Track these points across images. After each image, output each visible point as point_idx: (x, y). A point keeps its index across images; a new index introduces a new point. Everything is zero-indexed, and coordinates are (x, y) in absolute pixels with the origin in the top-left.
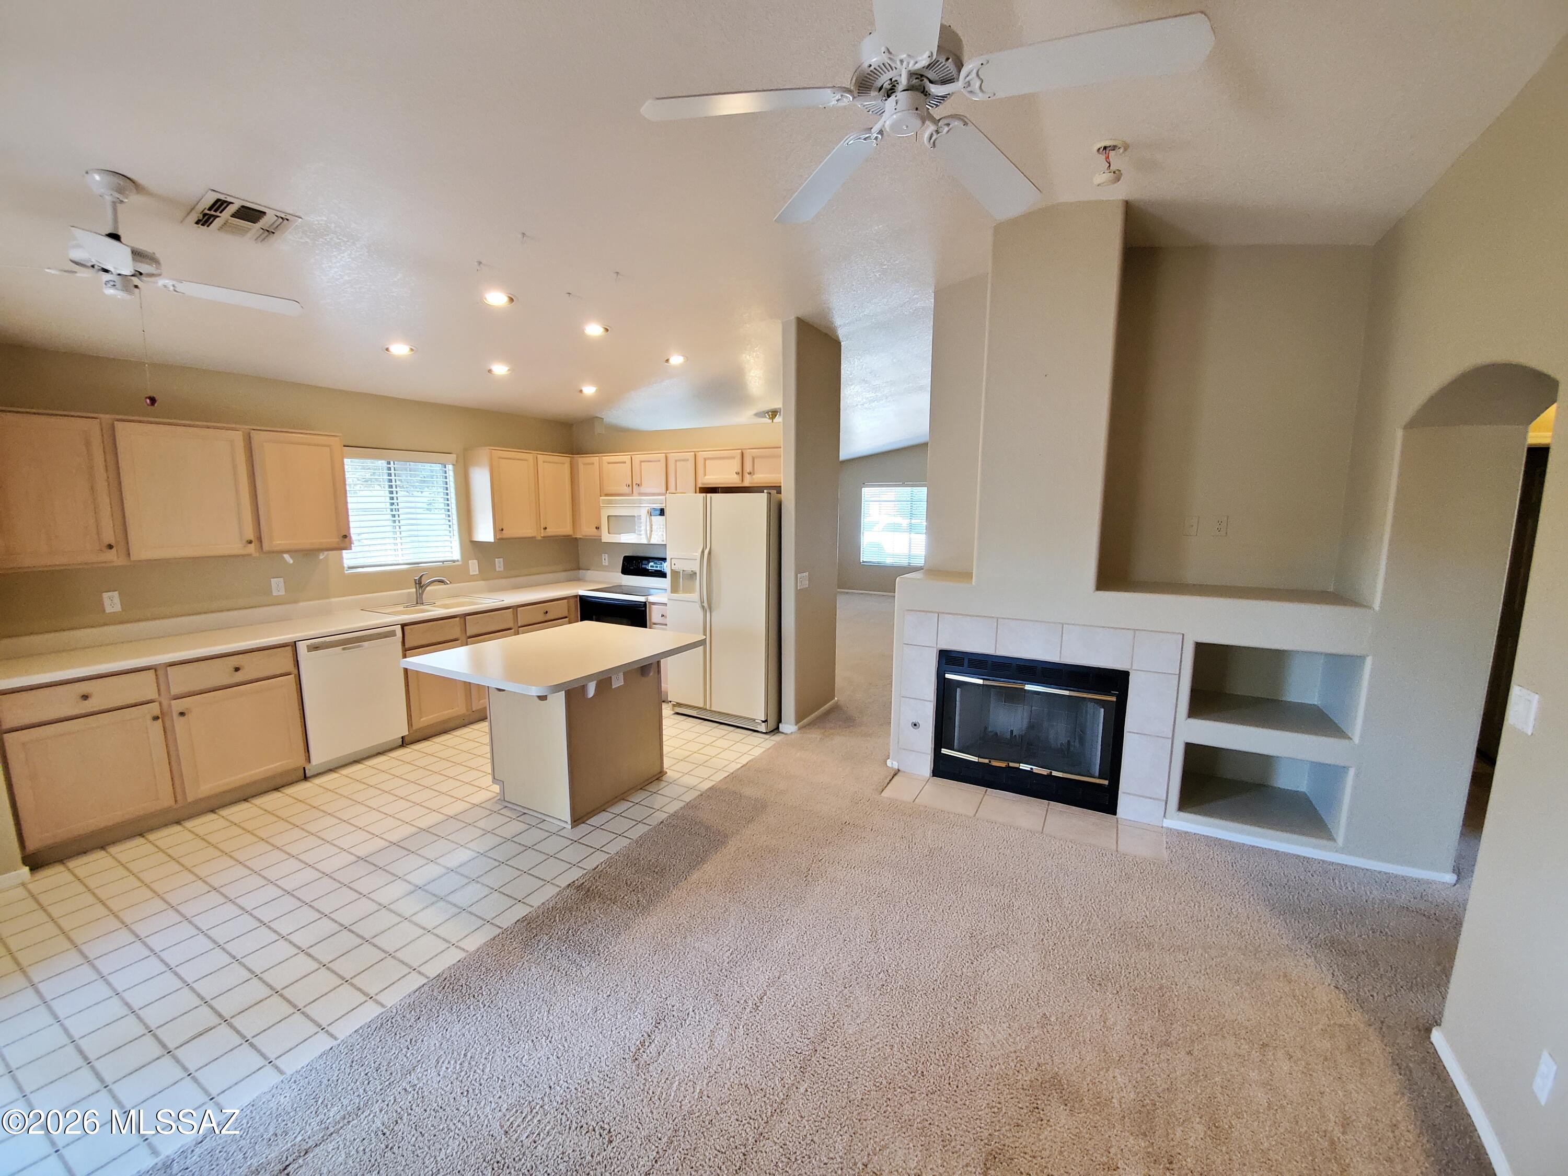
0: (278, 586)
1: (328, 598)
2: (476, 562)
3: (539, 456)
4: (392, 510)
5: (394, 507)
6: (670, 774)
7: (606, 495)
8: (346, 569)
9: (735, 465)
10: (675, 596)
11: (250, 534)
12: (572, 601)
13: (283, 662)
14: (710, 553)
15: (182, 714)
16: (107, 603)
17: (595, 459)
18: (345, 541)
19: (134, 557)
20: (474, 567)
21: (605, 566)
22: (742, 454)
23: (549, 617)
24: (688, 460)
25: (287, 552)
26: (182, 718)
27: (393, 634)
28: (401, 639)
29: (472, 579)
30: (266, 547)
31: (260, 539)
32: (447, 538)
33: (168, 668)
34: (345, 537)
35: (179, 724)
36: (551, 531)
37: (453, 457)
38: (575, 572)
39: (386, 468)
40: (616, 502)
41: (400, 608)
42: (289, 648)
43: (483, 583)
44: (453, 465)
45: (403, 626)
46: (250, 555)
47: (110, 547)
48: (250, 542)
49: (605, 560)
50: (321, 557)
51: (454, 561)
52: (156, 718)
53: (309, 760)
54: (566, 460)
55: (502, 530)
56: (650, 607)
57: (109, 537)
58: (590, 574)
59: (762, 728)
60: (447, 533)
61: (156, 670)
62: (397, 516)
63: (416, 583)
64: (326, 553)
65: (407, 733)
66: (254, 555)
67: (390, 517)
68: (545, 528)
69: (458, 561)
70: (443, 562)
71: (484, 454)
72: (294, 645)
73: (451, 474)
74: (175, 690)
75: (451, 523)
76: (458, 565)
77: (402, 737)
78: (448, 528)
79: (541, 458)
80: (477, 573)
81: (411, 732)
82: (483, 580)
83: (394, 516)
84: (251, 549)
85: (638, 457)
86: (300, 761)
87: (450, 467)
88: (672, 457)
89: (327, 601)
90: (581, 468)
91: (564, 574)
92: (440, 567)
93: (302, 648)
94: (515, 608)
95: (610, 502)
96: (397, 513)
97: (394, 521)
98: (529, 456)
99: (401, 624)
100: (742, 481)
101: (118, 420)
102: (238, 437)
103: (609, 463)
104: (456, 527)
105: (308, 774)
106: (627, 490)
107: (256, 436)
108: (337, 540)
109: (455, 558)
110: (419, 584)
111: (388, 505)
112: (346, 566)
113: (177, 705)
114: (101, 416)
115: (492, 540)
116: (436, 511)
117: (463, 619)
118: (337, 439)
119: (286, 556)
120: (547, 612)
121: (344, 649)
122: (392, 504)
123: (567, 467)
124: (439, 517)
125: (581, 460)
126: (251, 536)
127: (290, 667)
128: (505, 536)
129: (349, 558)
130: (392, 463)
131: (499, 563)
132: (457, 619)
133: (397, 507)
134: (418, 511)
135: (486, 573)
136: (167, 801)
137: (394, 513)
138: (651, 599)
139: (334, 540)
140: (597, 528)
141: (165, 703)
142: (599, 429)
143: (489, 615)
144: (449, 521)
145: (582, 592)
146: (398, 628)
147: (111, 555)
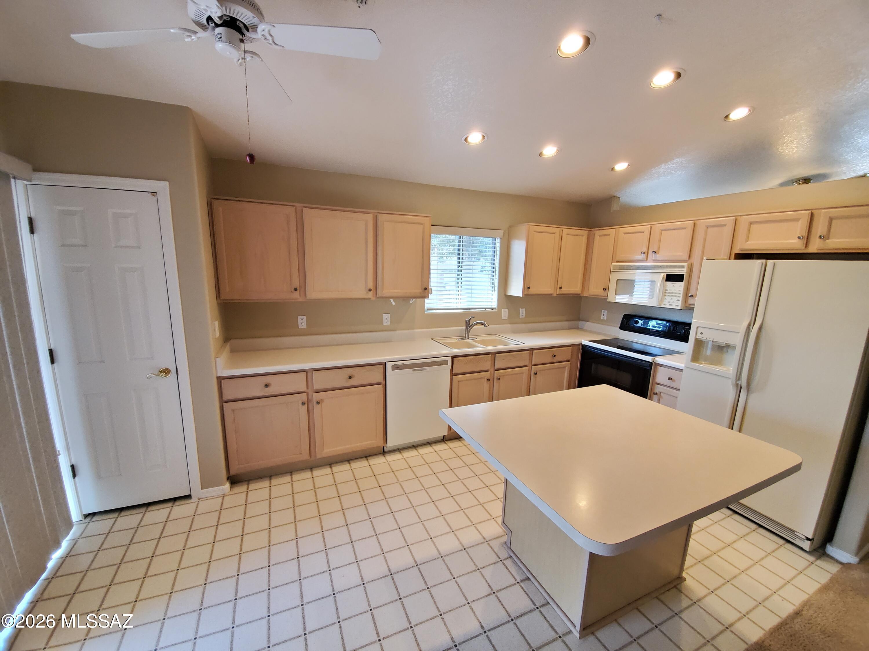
0: (387, 319)
1: (413, 329)
2: (507, 310)
3: (564, 230)
4: (458, 271)
5: (459, 269)
6: (689, 582)
7: (618, 262)
8: (426, 310)
9: (801, 227)
10: (695, 365)
11: (371, 285)
12: (576, 348)
13: (376, 375)
14: (760, 328)
15: (318, 403)
16: (300, 322)
17: (612, 231)
18: (425, 291)
19: (309, 297)
20: (505, 313)
21: (603, 320)
22: (812, 215)
23: (556, 359)
24: (725, 225)
25: (392, 298)
26: (319, 406)
27: (446, 363)
28: (450, 367)
29: (503, 322)
30: (379, 294)
31: (376, 288)
32: (490, 292)
33: (314, 372)
34: (425, 289)
35: (317, 409)
36: (566, 290)
37: (501, 232)
38: (576, 322)
39: (457, 241)
40: (629, 268)
41: (455, 340)
42: (381, 366)
43: (509, 325)
44: (501, 238)
45: (453, 357)
46: (370, 299)
47: (296, 290)
48: (370, 290)
49: (604, 315)
50: (411, 302)
51: (492, 309)
52: (303, 404)
53: (386, 440)
54: (585, 233)
55: (529, 288)
56: (655, 368)
57: (296, 284)
58: (588, 325)
59: (806, 545)
60: (491, 288)
61: (307, 373)
62: (460, 275)
63: (466, 324)
64: (414, 299)
65: (447, 434)
66: (372, 299)
67: (456, 275)
68: (561, 288)
69: (495, 309)
70: (485, 309)
71: (523, 229)
72: (384, 364)
73: (498, 245)
74: (316, 387)
75: (494, 281)
76: (495, 312)
77: (444, 436)
78: (491, 285)
79: (566, 231)
80: (507, 319)
81: (449, 433)
82: (510, 324)
83: (459, 275)
84: (371, 295)
85: (658, 226)
86: (381, 443)
87: (498, 240)
88: (702, 224)
89: (412, 331)
90: (597, 238)
91: (567, 323)
93: (389, 366)
94: (531, 350)
95: (621, 268)
96: (461, 273)
97: (459, 279)
98: (557, 230)
99: (452, 356)
100: (806, 247)
101: (306, 207)
102: (369, 218)
103: (625, 234)
104: (497, 284)
105: (386, 450)
106: (642, 257)
107: (380, 217)
108: (421, 291)
109: (493, 307)
110: (469, 324)
111: (456, 267)
112: (426, 308)
113: (317, 396)
114: (297, 205)
115: (520, 295)
116: (485, 272)
117: (493, 356)
118: (428, 218)
119: (392, 300)
120: (555, 356)
121: (414, 370)
122: (459, 266)
123: (584, 239)
124: (486, 276)
125: (598, 233)
126: (371, 287)
127: (380, 379)
128: (530, 293)
129: (430, 303)
130: (462, 237)
131: (522, 312)
132: (490, 355)
133: (461, 269)
134: (474, 272)
135: (513, 319)
136: (305, 456)
137: (459, 273)
138: (659, 360)
139: (418, 291)
140: (604, 289)
141: (310, 394)
142: (615, 207)
143: (512, 355)
144: (493, 280)
145: (585, 342)
146: (450, 359)
147: (296, 295)
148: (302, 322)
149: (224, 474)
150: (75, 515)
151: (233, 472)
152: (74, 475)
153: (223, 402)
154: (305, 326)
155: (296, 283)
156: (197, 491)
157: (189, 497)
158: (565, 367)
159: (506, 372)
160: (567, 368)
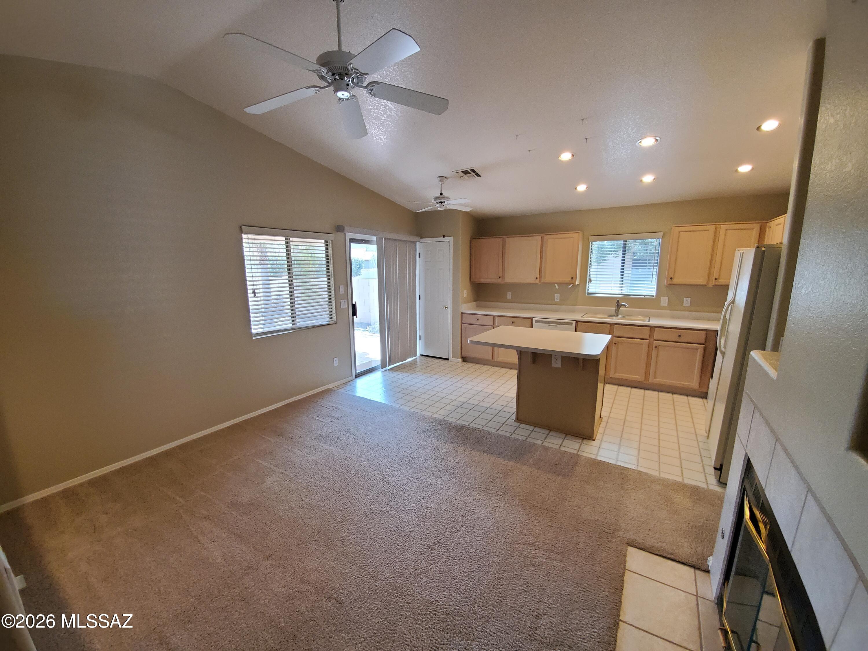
0: (557, 297)
1: (575, 305)
2: (667, 298)
12: (712, 333)
18: (573, 280)
19: (507, 281)
20: (664, 301)
23: (683, 339)
25: (556, 283)
27: (571, 324)
28: (574, 328)
29: (663, 308)
30: (543, 281)
31: (540, 277)
33: (497, 317)
34: (572, 278)
42: (530, 320)
44: (662, 239)
45: (577, 322)
46: (536, 283)
47: (499, 277)
50: (569, 287)
51: (651, 296)
55: (672, 278)
61: (494, 317)
63: (616, 305)
64: (570, 285)
66: (538, 284)
68: (716, 279)
69: (653, 296)
70: (645, 296)
76: (653, 299)
79: (723, 227)
80: (667, 305)
82: (671, 310)
84: (537, 281)
89: (574, 307)
92: (642, 299)
93: (534, 320)
98: (711, 228)
101: (507, 237)
102: (539, 238)
104: (657, 276)
107: (545, 237)
108: (570, 279)
110: (618, 305)
112: (586, 292)
114: (504, 237)
117: (612, 326)
118: (578, 234)
119: (556, 285)
120: (680, 336)
121: (549, 325)
126: (538, 277)
128: (674, 283)
129: (591, 289)
131: (687, 302)
132: (609, 325)
135: (674, 306)
136: (490, 358)
139: (568, 279)
146: (574, 323)
147: (500, 280)
148: (509, 296)
149: (460, 356)
150: (418, 354)
151: (463, 355)
152: (420, 339)
153: (462, 323)
154: (510, 298)
155: (500, 275)
156: (450, 359)
157: (448, 359)
158: (697, 349)
159: (624, 340)
160: (699, 350)
